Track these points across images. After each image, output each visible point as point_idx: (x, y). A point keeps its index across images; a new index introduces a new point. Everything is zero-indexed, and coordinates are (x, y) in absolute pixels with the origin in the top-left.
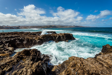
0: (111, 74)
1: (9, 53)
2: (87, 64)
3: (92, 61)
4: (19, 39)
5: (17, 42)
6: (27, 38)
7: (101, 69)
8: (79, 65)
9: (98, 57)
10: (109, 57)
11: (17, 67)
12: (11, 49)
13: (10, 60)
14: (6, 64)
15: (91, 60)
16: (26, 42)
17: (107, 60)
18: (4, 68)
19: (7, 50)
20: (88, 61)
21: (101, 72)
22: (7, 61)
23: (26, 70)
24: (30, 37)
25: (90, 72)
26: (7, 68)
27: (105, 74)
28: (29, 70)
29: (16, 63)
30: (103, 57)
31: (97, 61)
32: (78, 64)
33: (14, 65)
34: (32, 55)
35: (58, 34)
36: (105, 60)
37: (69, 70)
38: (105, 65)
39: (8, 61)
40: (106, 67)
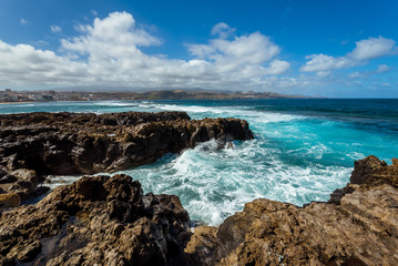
0: (395, 255)
1: (17, 191)
2: (313, 225)
3: (327, 212)
4: (54, 140)
5: (47, 148)
6: (87, 137)
7: (361, 239)
8: (286, 228)
9: (343, 199)
10: (383, 200)
11: (61, 245)
12: (24, 174)
13: (29, 219)
14: (16, 233)
15: (324, 209)
16: (82, 149)
17: (377, 208)
18: (10, 248)
19: (12, 179)
20: (312, 214)
21: (360, 251)
22: (20, 222)
23: (98, 254)
24: (97, 131)
25: (326, 252)
26: (20, 249)
27: (378, 256)
28: (110, 254)
29: (55, 228)
30: (361, 199)
31: (342, 212)
32: (280, 224)
33: (48, 235)
34: (114, 198)
35: (199, 122)
36: (369, 208)
37: (252, 246)
38: (373, 228)
39: (22, 222)
40: (376, 233)
